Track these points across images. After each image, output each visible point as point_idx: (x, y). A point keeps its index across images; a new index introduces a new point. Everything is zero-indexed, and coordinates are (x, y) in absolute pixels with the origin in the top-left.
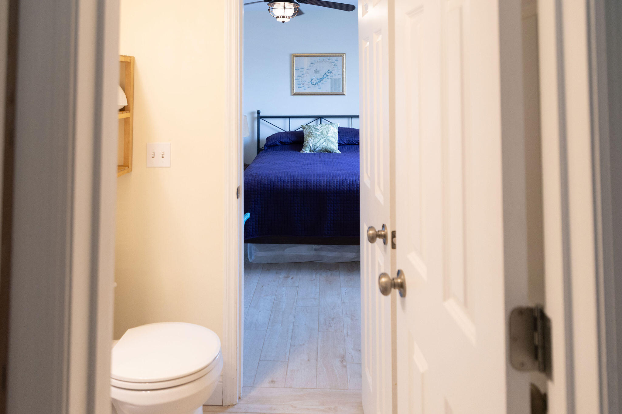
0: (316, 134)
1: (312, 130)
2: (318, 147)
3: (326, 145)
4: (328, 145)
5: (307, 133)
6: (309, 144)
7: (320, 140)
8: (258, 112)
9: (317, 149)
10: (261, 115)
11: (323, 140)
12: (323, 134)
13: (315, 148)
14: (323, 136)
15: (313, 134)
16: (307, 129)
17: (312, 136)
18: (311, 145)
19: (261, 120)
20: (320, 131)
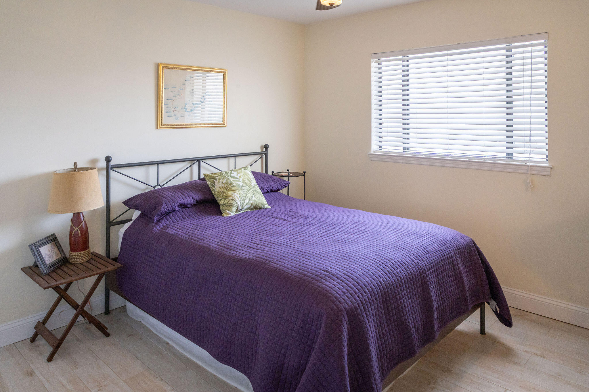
0: (239, 185)
1: (228, 179)
2: (247, 204)
3: (257, 200)
4: (259, 199)
5: (223, 186)
6: (235, 202)
7: (248, 194)
8: (108, 159)
9: (246, 208)
10: (112, 163)
11: (251, 192)
12: (246, 184)
13: (244, 205)
14: (248, 188)
15: (234, 186)
16: (219, 179)
17: (233, 188)
18: (239, 203)
19: (112, 173)
20: (241, 180)
